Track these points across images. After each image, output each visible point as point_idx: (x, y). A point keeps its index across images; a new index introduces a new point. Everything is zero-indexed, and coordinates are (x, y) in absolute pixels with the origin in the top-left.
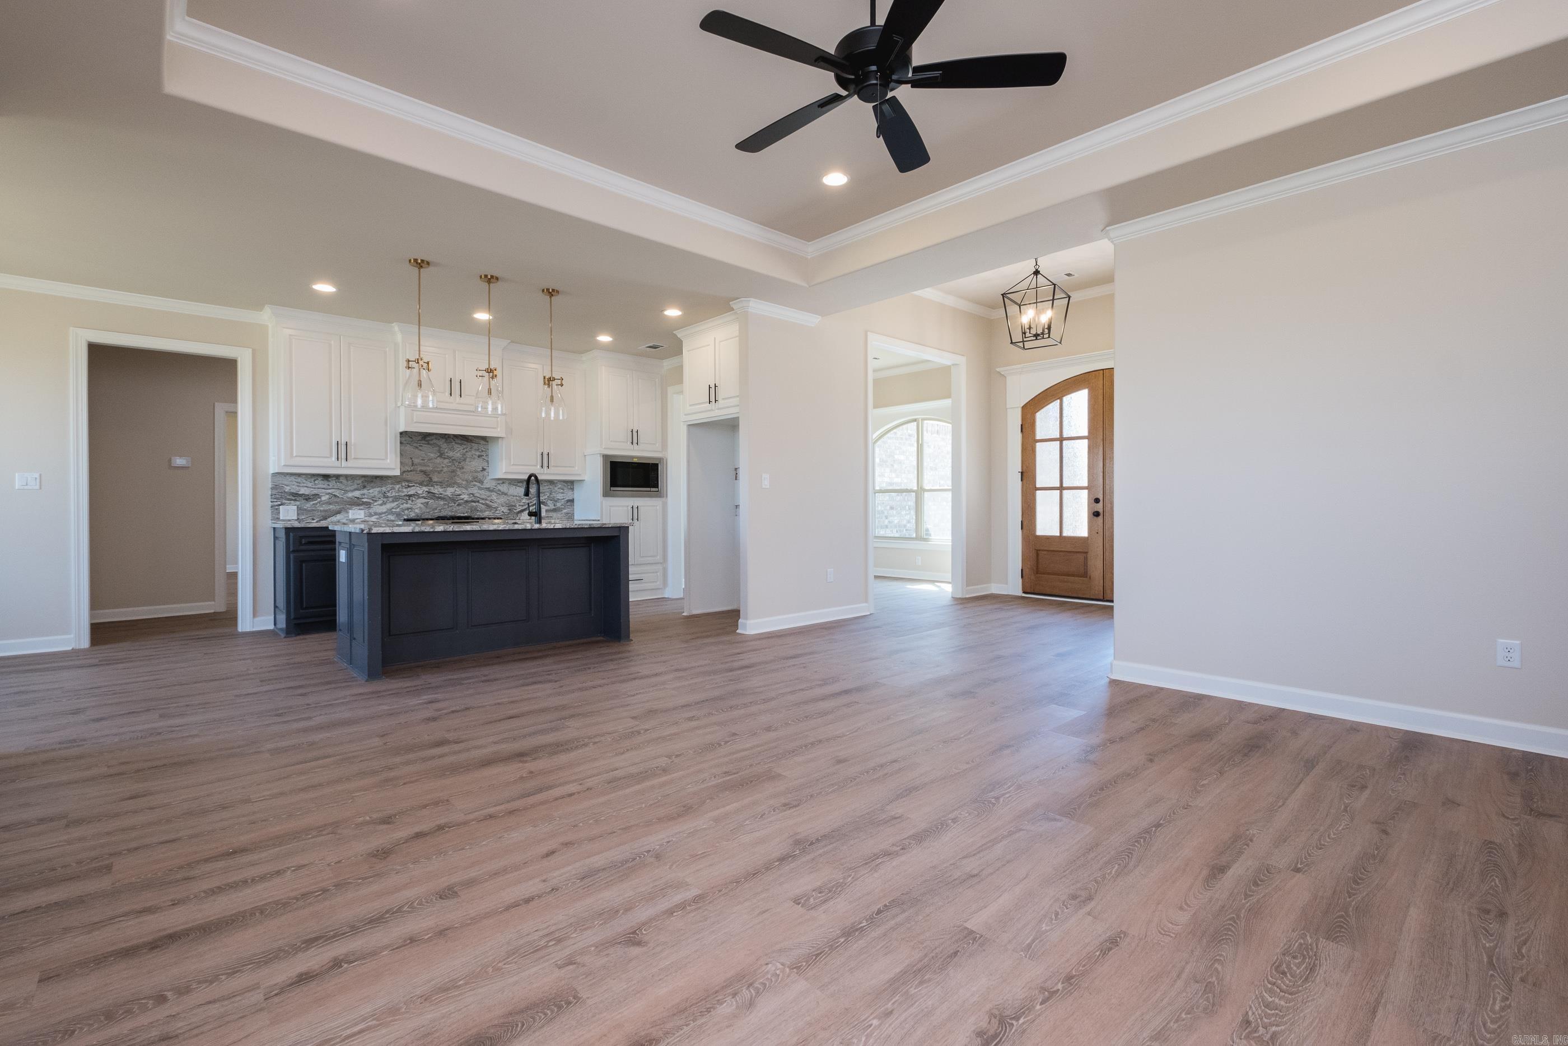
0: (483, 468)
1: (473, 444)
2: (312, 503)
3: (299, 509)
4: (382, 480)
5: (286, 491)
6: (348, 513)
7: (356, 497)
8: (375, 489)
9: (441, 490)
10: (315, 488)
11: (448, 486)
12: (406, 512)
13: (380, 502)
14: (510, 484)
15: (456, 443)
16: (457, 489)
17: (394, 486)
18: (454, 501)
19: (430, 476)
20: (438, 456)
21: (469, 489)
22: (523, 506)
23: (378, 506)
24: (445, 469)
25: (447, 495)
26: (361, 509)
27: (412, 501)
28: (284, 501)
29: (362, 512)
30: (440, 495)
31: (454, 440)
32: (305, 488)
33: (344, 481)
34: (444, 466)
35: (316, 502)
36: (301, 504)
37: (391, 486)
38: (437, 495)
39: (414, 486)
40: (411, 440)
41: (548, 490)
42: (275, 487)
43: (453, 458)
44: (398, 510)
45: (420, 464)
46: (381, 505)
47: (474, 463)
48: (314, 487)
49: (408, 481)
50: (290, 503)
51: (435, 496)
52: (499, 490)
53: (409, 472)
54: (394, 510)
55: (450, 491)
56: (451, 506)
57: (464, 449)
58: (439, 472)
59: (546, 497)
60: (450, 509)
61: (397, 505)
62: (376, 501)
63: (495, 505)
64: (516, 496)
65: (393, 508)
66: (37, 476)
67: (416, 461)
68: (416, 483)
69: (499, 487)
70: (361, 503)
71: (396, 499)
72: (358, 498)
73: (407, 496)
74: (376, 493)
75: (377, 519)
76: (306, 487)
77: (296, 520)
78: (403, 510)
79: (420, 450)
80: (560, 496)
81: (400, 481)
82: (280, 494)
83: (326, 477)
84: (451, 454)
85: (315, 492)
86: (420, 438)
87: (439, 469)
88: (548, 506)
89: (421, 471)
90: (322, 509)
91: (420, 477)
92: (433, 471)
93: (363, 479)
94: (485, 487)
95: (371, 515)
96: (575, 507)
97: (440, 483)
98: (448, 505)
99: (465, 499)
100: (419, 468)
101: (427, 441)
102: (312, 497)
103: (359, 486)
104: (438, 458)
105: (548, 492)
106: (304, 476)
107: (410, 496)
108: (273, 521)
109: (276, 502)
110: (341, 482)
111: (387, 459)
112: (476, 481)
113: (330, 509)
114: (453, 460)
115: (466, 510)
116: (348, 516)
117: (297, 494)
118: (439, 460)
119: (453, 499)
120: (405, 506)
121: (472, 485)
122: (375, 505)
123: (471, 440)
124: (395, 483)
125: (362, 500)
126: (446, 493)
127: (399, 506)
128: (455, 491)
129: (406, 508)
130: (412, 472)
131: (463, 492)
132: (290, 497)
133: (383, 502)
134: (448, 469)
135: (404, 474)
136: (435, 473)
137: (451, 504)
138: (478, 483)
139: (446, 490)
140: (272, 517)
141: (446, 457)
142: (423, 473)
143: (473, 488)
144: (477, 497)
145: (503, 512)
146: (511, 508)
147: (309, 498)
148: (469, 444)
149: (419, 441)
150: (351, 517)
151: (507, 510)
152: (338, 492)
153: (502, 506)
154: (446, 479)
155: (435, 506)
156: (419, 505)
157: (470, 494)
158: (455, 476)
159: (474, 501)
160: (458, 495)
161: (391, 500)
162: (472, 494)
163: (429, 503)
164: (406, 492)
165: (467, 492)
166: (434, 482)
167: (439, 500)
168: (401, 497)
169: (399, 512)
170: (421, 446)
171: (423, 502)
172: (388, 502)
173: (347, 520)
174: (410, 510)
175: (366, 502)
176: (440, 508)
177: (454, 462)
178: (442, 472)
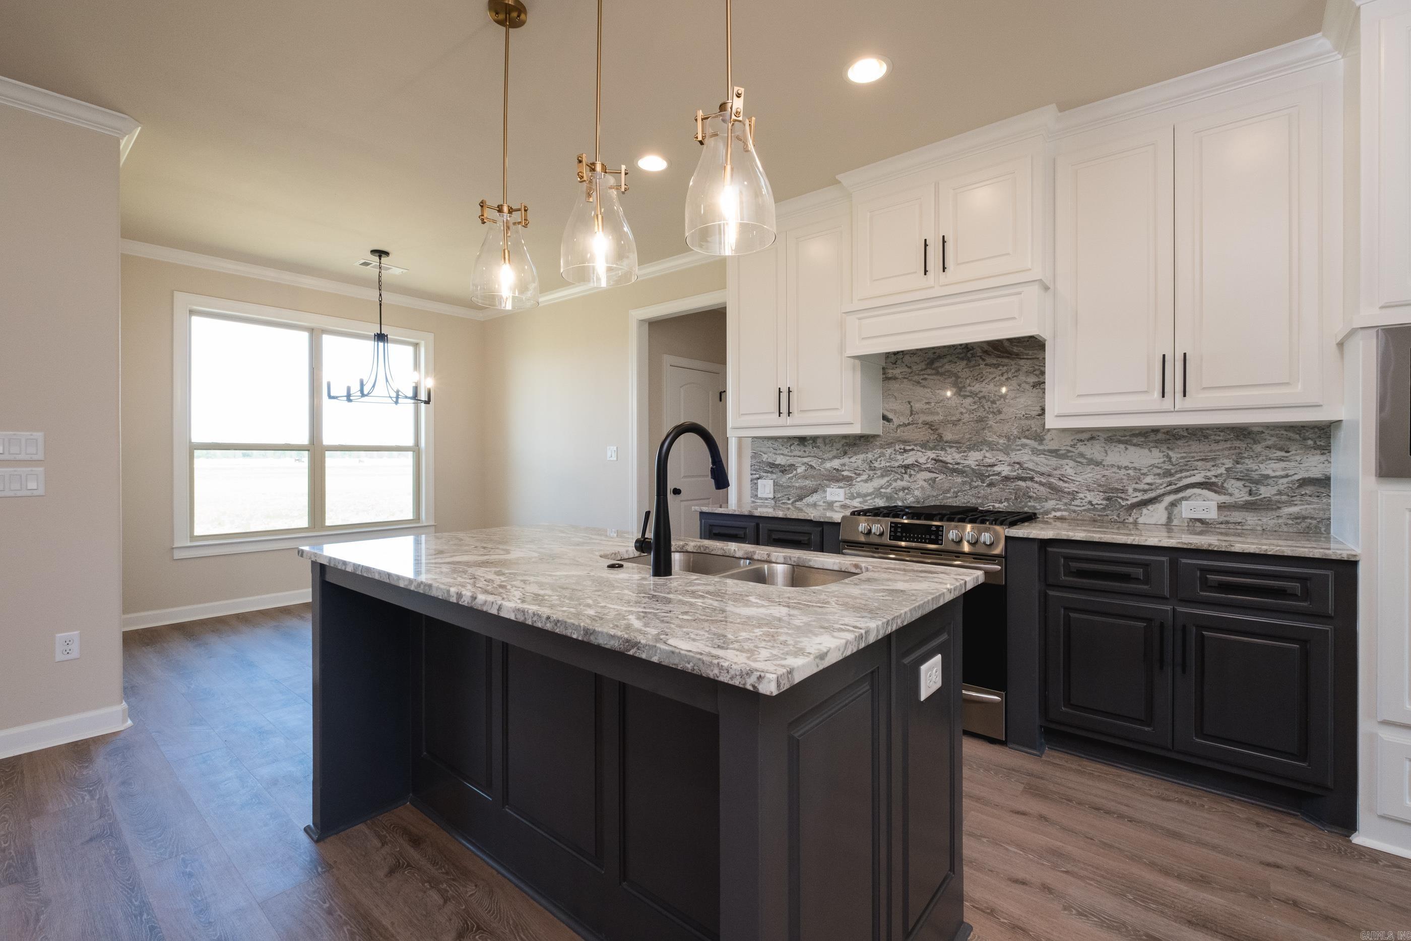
0: (1038, 410)
1: (1022, 362)
2: (787, 476)
3: (776, 484)
4: (868, 441)
5: (764, 460)
6: (825, 492)
7: (835, 469)
8: (858, 457)
9: (958, 457)
10: (791, 456)
11: (970, 449)
12: (901, 494)
13: (864, 477)
14: (1110, 440)
15: (986, 365)
16: (987, 455)
18: (981, 476)
19: (940, 431)
21: (1013, 454)
22: (1145, 491)
23: (862, 483)
24: (966, 417)
25: (969, 466)
26: (841, 487)
27: (910, 476)
28: (762, 474)
29: (842, 491)
30: (956, 466)
31: (984, 360)
32: (782, 456)
33: (821, 445)
34: (964, 411)
35: (790, 475)
36: (777, 478)
38: (951, 466)
39: (913, 450)
40: (909, 370)
41: (1226, 453)
42: (755, 456)
43: (981, 395)
45: (923, 412)
46: (866, 481)
47: (1022, 400)
48: (790, 454)
49: (905, 442)
50: (767, 477)
51: (946, 468)
52: (1082, 455)
53: (906, 426)
54: (883, 490)
55: (973, 459)
56: (976, 487)
57: (1002, 375)
58: (955, 423)
59: (1222, 470)
60: (974, 491)
61: (888, 482)
62: (859, 475)
63: (1072, 487)
64: (1126, 468)
65: (882, 488)
66: (615, 448)
67: (917, 406)
68: (916, 445)
69: (1081, 448)
70: (841, 477)
71: (886, 471)
72: (837, 470)
73: (902, 466)
74: (860, 462)
75: (861, 503)
76: (782, 454)
77: (773, 499)
78: (896, 491)
79: (924, 386)
80: (1271, 468)
81: (892, 443)
82: (759, 464)
83: (802, 440)
84: (976, 386)
85: (791, 461)
87: (954, 418)
88: (1231, 495)
89: (925, 423)
90: (797, 485)
91: (922, 434)
92: (944, 422)
93: (844, 441)
94: (1046, 448)
95: (852, 498)
96: (1332, 500)
97: (957, 444)
98: (970, 484)
99: (1004, 474)
100: (923, 418)
101: (933, 369)
102: (788, 469)
103: (839, 451)
104: (954, 397)
105: (1227, 457)
106: (780, 440)
107: (906, 467)
108: (752, 499)
109: (755, 474)
110: (818, 447)
111: (842, 407)
112: (1026, 437)
113: (806, 486)
114: (980, 399)
115: (1005, 495)
116: (826, 497)
117: (774, 464)
118: (956, 401)
119: (981, 474)
120: (900, 484)
121: (1018, 445)
122: (858, 482)
123: (1017, 355)
124: (881, 447)
125: (843, 473)
126: (967, 462)
127: (891, 483)
128: (985, 457)
129: (901, 488)
130: (911, 426)
131: (1001, 459)
132: (768, 469)
133: (869, 476)
134: (972, 416)
135: (899, 431)
136: (949, 425)
137: (975, 482)
138: (1031, 439)
139: (966, 456)
140: (752, 493)
141: (968, 394)
142: (927, 426)
143: (1020, 450)
144: (1030, 470)
145: (1090, 503)
146: (1112, 495)
147: (786, 470)
148: (1013, 363)
149: (922, 370)
150: (829, 498)
151: (1104, 499)
152: (815, 461)
153: (1089, 491)
154: (968, 436)
155: (946, 485)
156: (922, 483)
157: (1014, 463)
158: (984, 429)
159: (1022, 477)
160: (990, 466)
161: (880, 474)
162: (1018, 463)
163: (937, 479)
164: (901, 460)
165: (1008, 459)
166: (946, 442)
167: (955, 474)
168: (893, 469)
169: (890, 493)
170: (925, 379)
171: (926, 478)
172: (875, 476)
173: (824, 502)
174: (906, 491)
175: (847, 477)
176: (956, 490)
177: (984, 401)
178: (961, 423)
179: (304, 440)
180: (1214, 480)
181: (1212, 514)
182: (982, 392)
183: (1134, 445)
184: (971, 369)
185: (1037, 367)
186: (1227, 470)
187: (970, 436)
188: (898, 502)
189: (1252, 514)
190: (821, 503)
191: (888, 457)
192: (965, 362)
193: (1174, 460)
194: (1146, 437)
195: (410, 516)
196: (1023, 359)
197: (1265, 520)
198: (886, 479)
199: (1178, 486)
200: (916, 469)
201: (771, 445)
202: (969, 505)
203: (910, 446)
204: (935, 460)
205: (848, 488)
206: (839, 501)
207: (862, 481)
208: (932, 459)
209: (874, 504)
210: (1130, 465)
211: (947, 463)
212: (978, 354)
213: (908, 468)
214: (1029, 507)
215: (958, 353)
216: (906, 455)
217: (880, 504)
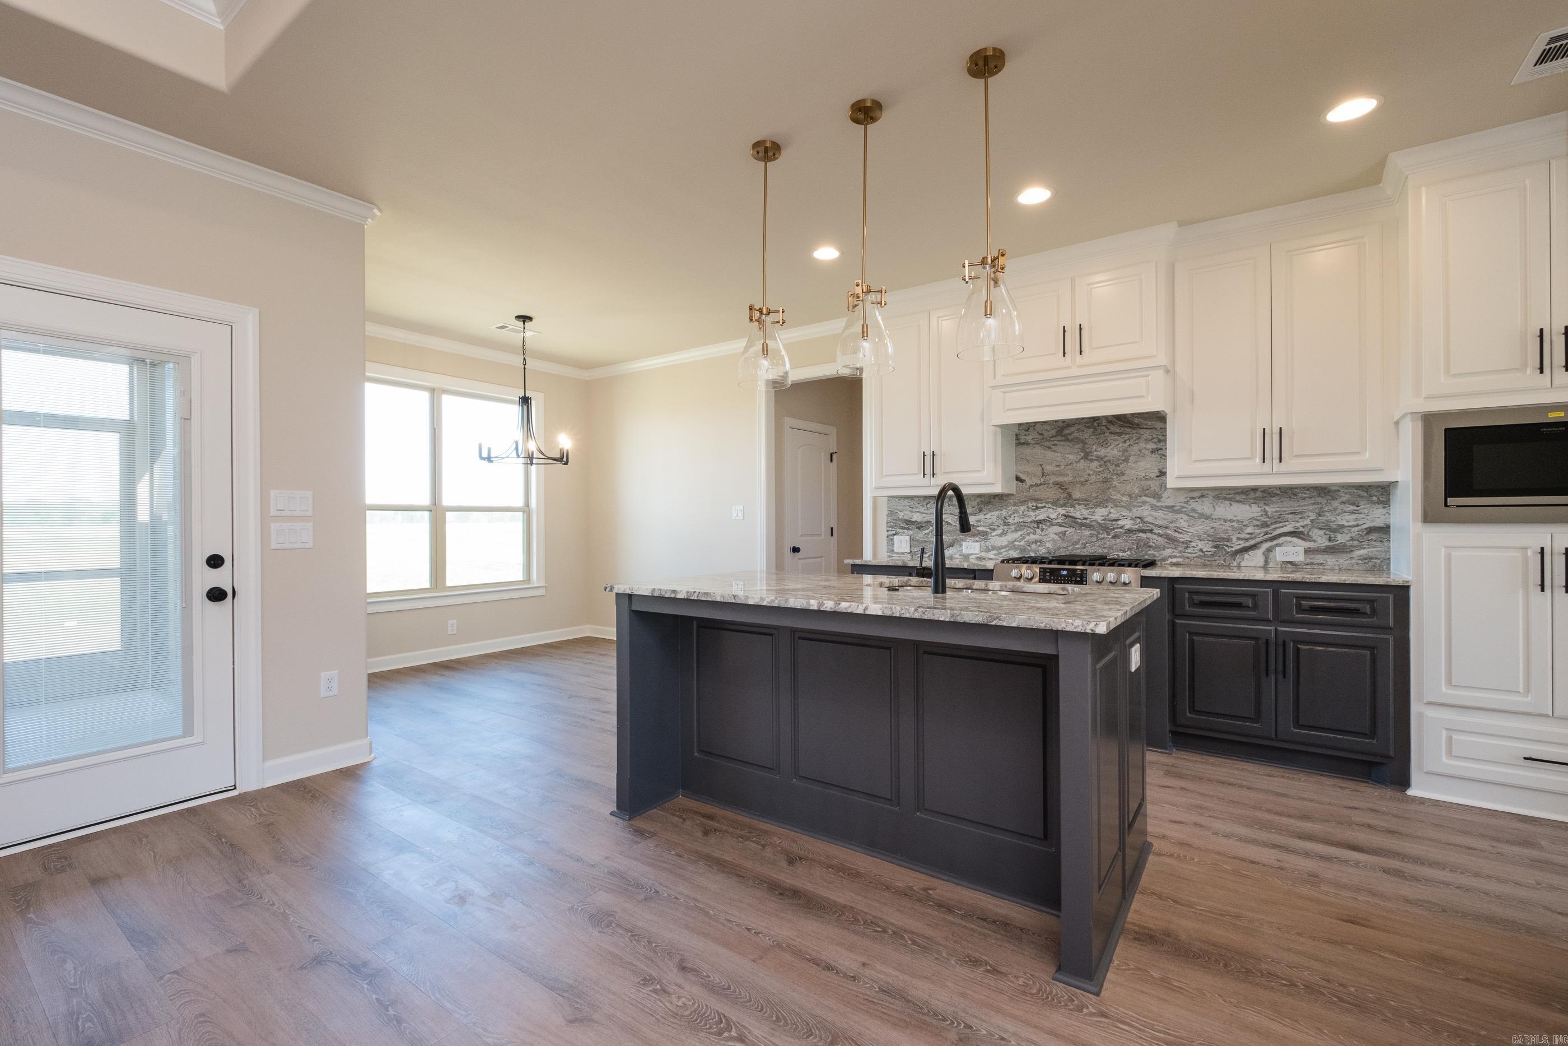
0: (1160, 472)
1: (1142, 431)
2: (924, 532)
3: (912, 539)
4: (1003, 500)
5: (900, 517)
6: (961, 545)
8: (993, 513)
9: (1085, 513)
10: (927, 514)
11: (1096, 506)
12: (1034, 546)
13: (999, 532)
14: (1217, 497)
15: (1111, 433)
16: (1112, 511)
17: (1018, 508)
18: (1107, 529)
19: (1069, 490)
20: (1082, 459)
21: (1134, 510)
22: (1247, 540)
23: (997, 537)
24: (1093, 478)
25: (1095, 521)
26: (976, 541)
27: (1042, 530)
28: (898, 530)
29: (977, 545)
30: (1084, 521)
31: (1108, 429)
32: (918, 514)
34: (1092, 473)
35: (927, 531)
36: (914, 533)
37: (1013, 508)
38: (1080, 521)
39: (1044, 507)
40: (1041, 437)
41: (1311, 507)
42: (891, 513)
43: (1106, 459)
44: (1022, 543)
45: (1054, 474)
46: (1000, 535)
47: (1142, 464)
48: (926, 512)
49: (1037, 500)
50: (904, 533)
51: (1075, 522)
52: (1194, 510)
53: (1038, 486)
54: (1016, 543)
55: (1100, 514)
56: (1103, 539)
57: (1125, 442)
58: (1083, 484)
59: (1307, 522)
60: (1100, 543)
61: (1021, 535)
62: (994, 530)
63: (1186, 538)
64: (1231, 521)
65: (1015, 541)
66: (741, 508)
67: (1049, 468)
68: (1047, 503)
69: (1193, 505)
70: (977, 532)
71: (1020, 526)
73: (1035, 522)
74: (994, 519)
75: (995, 555)
76: (918, 512)
77: (909, 553)
78: (1029, 544)
79: (1054, 451)
80: (1345, 520)
81: (1025, 501)
82: (895, 521)
84: (1102, 452)
85: (927, 518)
86: (1053, 432)
87: (1082, 479)
88: (1315, 541)
89: (1056, 484)
91: (1053, 493)
92: (1073, 483)
93: (979, 499)
94: (1164, 504)
95: (988, 550)
96: (1391, 544)
97: (1085, 502)
98: (1097, 536)
99: (1127, 527)
100: (1053, 479)
101: (1063, 436)
102: (924, 525)
103: (974, 509)
104: (1082, 461)
105: (1311, 511)
106: (916, 499)
107: (1039, 522)
108: (889, 554)
109: (891, 531)
111: (984, 469)
112: (1146, 495)
114: (1105, 462)
115: (1128, 545)
116: (962, 550)
117: (910, 521)
118: (1083, 464)
119: (1106, 527)
120: (1032, 537)
121: (1139, 502)
122: (993, 536)
123: (1138, 425)
124: (1015, 505)
125: (978, 528)
126: (1094, 518)
127: (1024, 537)
128: (1110, 513)
129: (1033, 541)
130: (1042, 486)
131: (1124, 514)
132: (904, 525)
133: (1004, 531)
134: (1098, 477)
135: (1031, 490)
136: (1077, 485)
137: (1102, 534)
138: (1150, 497)
139: (1093, 512)
140: (888, 549)
141: (1094, 458)
142: (1058, 486)
143: (1141, 506)
144: (1150, 523)
145: (1201, 550)
146: (1219, 543)
147: (922, 527)
148: (1134, 432)
149: (1052, 437)
150: (965, 551)
151: (1212, 547)
152: (951, 518)
153: (1200, 540)
154: (1094, 495)
155: (1075, 538)
156: (1053, 536)
157: (1136, 517)
158: (1109, 488)
159: (1143, 530)
160: (1114, 520)
161: (1013, 529)
162: (1139, 518)
163: (1067, 533)
164: (1033, 516)
165: (1130, 514)
166: (1075, 500)
167: (1083, 528)
168: (1027, 524)
169: (1024, 546)
170: (1055, 445)
171: (1057, 532)
172: (1009, 531)
173: (960, 555)
174: (1038, 543)
175: (983, 531)
176: (1084, 541)
177: (1109, 464)
178: (1088, 483)
179: (426, 500)
180: (1301, 529)
181: (1300, 557)
182: (1107, 456)
183: (1237, 501)
184: (1098, 437)
185: (1155, 436)
186: (1312, 521)
187: (1096, 495)
188: (1031, 553)
189: (1331, 557)
190: (957, 556)
191: (1021, 514)
192: (1092, 430)
193: (1269, 513)
194: (1247, 495)
195: (520, 577)
196: (1143, 428)
197: (1341, 561)
198: (1020, 533)
199: (1273, 535)
200: (1048, 524)
201: (908, 504)
202: (1096, 554)
203: (1042, 503)
204: (1065, 516)
205: (983, 542)
206: (975, 554)
207: (996, 535)
208: (1062, 515)
209: (1008, 555)
210: (1235, 518)
211: (1076, 518)
212: (1104, 424)
213: (1040, 523)
214: (1150, 555)
215: (1085, 423)
216: (1038, 512)
217: (1014, 555)
